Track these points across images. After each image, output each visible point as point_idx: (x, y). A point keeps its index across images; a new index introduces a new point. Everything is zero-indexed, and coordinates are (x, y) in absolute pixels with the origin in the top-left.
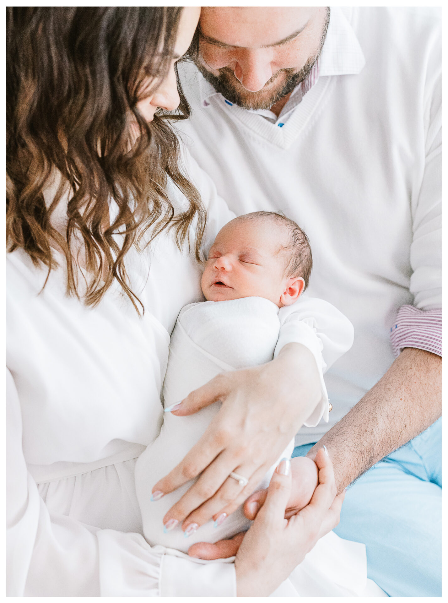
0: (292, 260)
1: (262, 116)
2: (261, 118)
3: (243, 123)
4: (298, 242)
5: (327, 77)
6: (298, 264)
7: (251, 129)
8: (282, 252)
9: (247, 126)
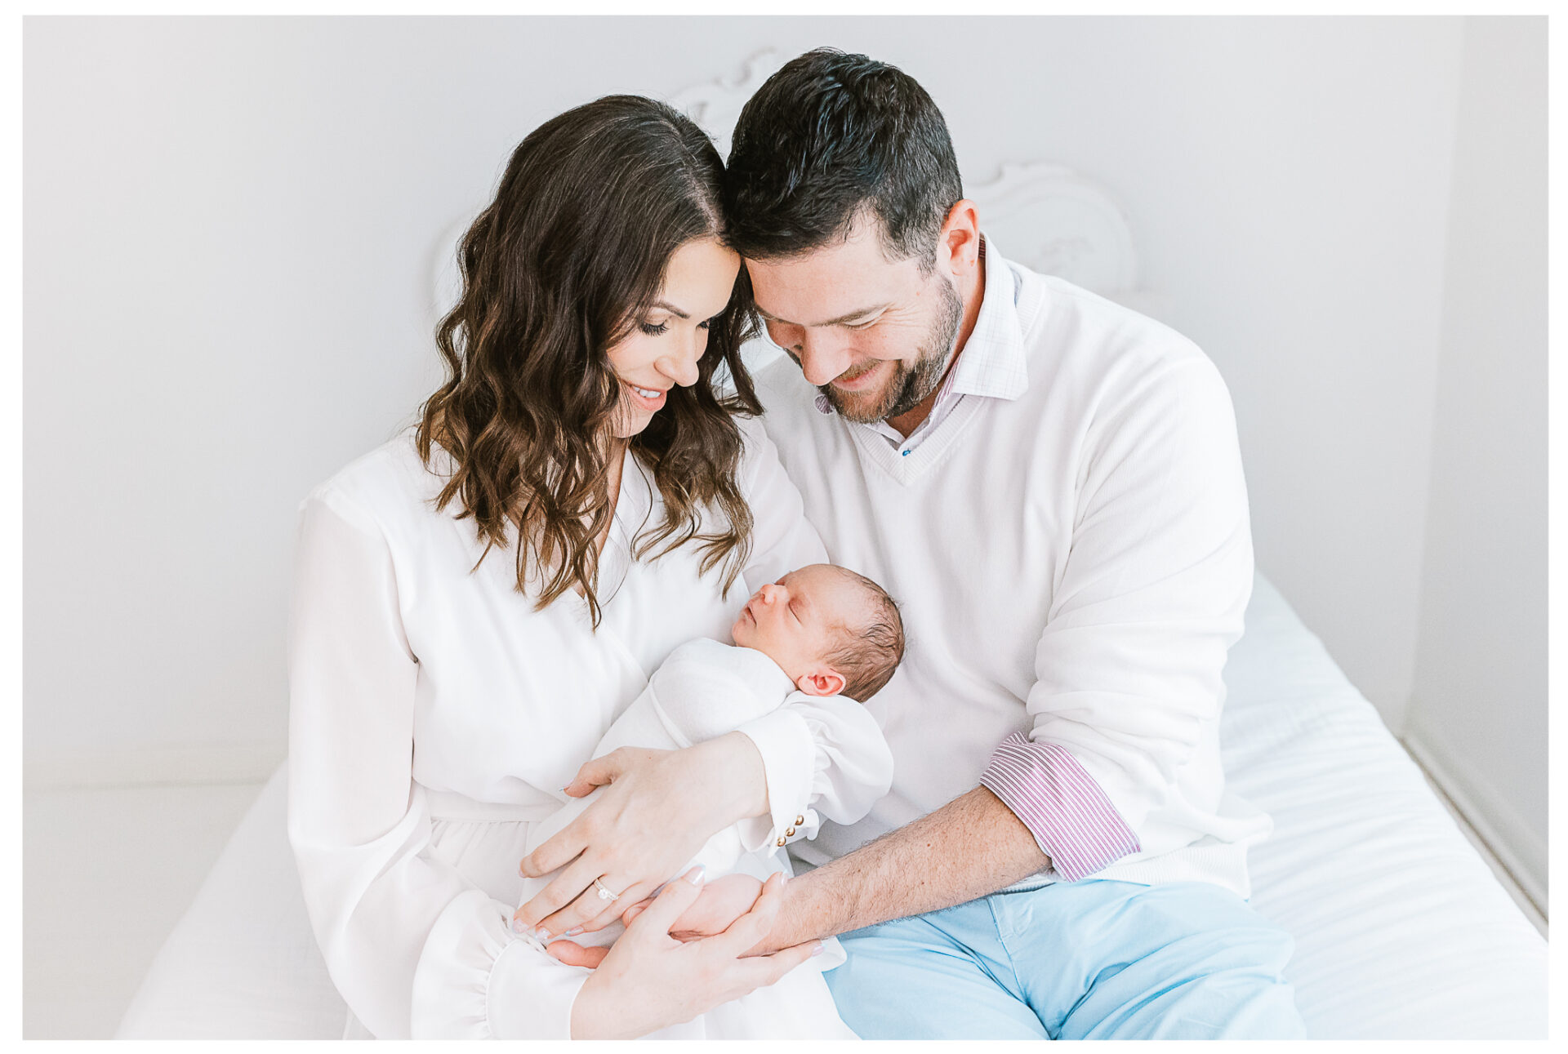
0: (847, 650)
1: (884, 436)
2: (883, 438)
3: (861, 442)
4: (872, 639)
5: (982, 397)
6: (851, 661)
7: (868, 451)
8: (842, 633)
9: (864, 447)
